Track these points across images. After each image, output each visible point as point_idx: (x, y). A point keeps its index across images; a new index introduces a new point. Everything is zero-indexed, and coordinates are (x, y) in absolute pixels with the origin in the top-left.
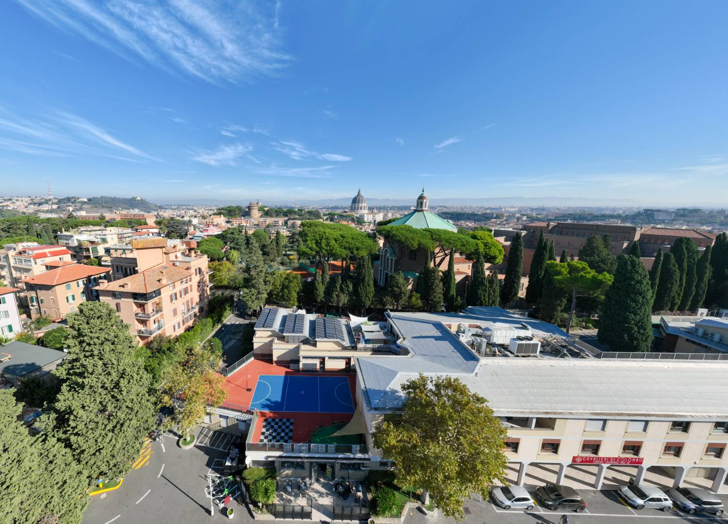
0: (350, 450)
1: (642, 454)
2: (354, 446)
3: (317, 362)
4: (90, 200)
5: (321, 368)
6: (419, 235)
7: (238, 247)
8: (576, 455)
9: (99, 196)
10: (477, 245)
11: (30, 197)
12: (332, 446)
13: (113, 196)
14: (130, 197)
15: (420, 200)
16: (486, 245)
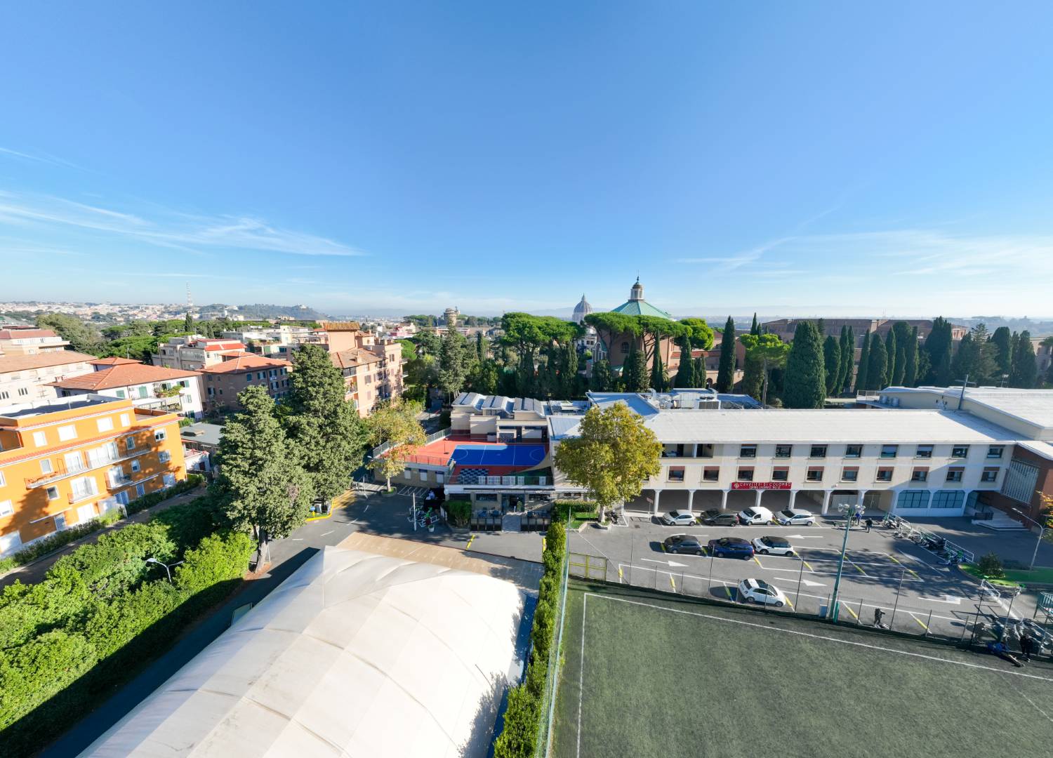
0: (537, 483)
1: (789, 480)
2: (541, 477)
3: (515, 432)
4: (240, 308)
5: (517, 437)
6: (626, 320)
7: (432, 352)
8: (734, 481)
9: (253, 304)
10: (686, 329)
11: (162, 305)
12: (521, 478)
13: (270, 304)
14: (292, 305)
15: (636, 290)
16: (695, 329)
